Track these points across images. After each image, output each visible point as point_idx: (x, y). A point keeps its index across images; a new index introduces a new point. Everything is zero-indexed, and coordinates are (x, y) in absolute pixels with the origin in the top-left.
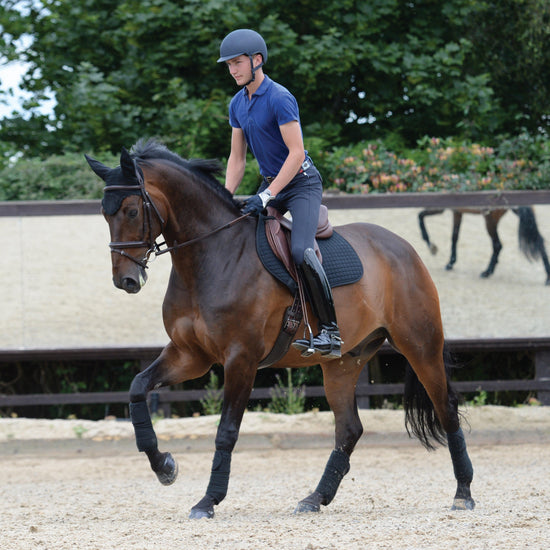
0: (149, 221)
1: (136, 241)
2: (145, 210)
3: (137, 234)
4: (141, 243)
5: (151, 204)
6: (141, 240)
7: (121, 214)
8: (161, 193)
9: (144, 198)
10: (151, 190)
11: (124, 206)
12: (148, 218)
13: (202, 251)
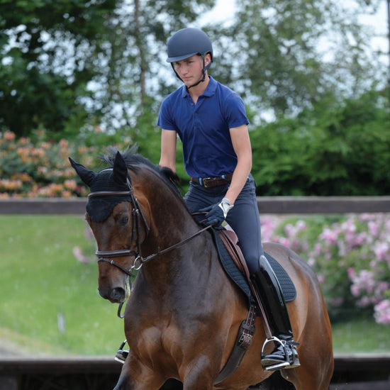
0: (137, 228)
1: (124, 249)
2: (134, 216)
3: (126, 242)
4: (129, 251)
5: (139, 211)
6: (128, 249)
7: (111, 221)
8: (146, 199)
9: (134, 205)
10: (139, 196)
11: (115, 212)
12: (137, 225)
13: (179, 258)
